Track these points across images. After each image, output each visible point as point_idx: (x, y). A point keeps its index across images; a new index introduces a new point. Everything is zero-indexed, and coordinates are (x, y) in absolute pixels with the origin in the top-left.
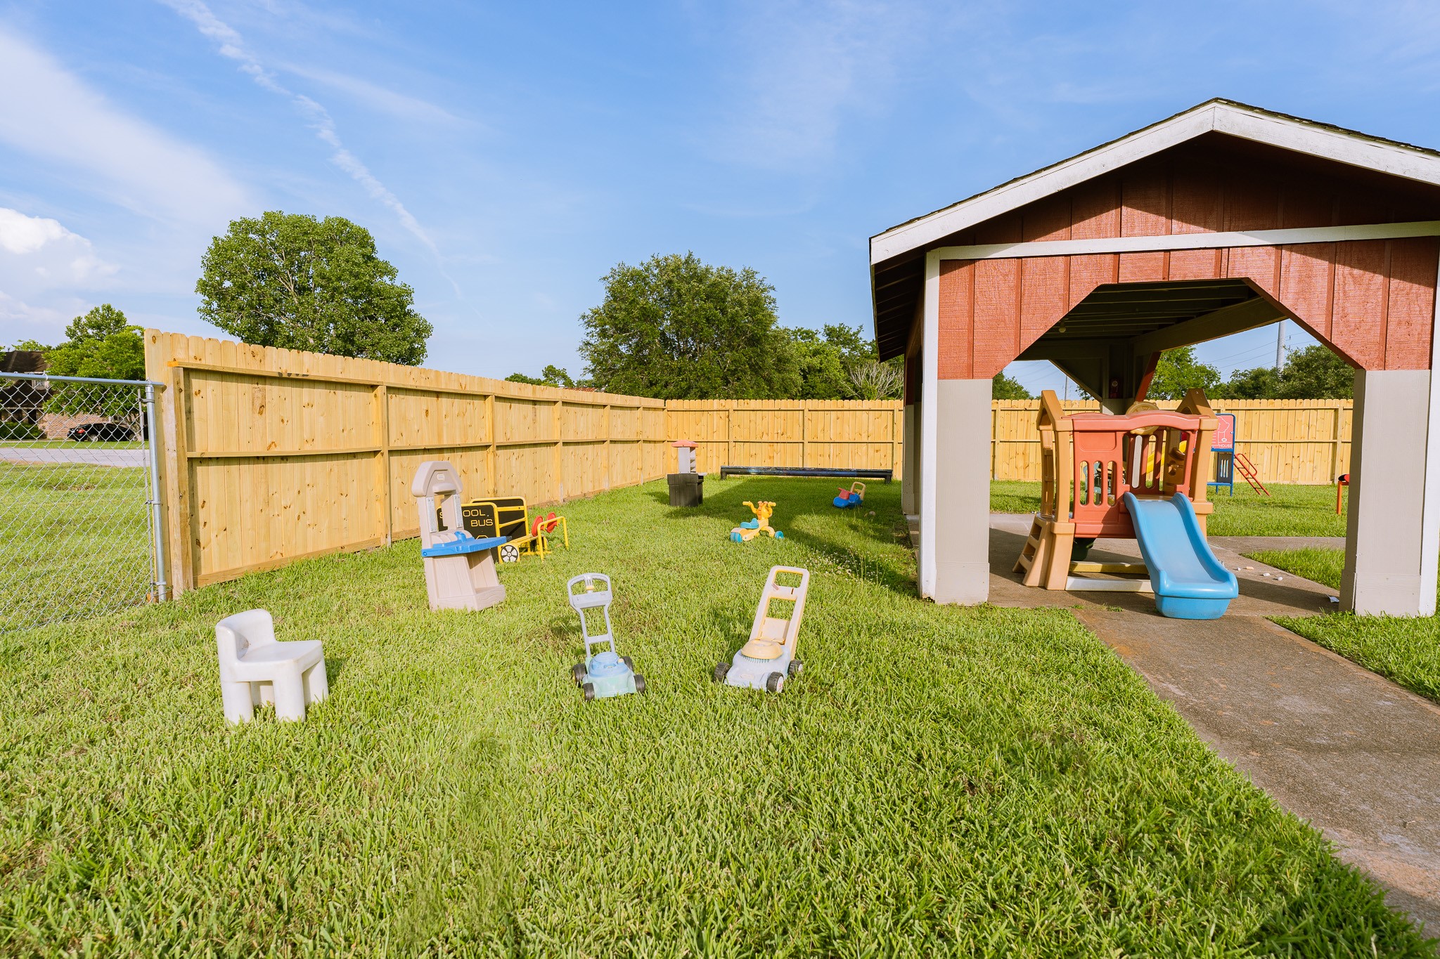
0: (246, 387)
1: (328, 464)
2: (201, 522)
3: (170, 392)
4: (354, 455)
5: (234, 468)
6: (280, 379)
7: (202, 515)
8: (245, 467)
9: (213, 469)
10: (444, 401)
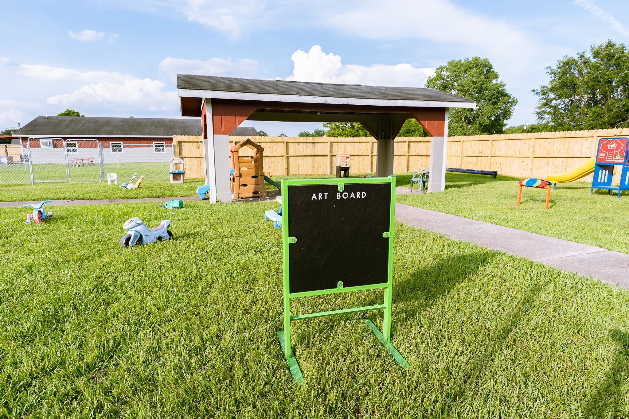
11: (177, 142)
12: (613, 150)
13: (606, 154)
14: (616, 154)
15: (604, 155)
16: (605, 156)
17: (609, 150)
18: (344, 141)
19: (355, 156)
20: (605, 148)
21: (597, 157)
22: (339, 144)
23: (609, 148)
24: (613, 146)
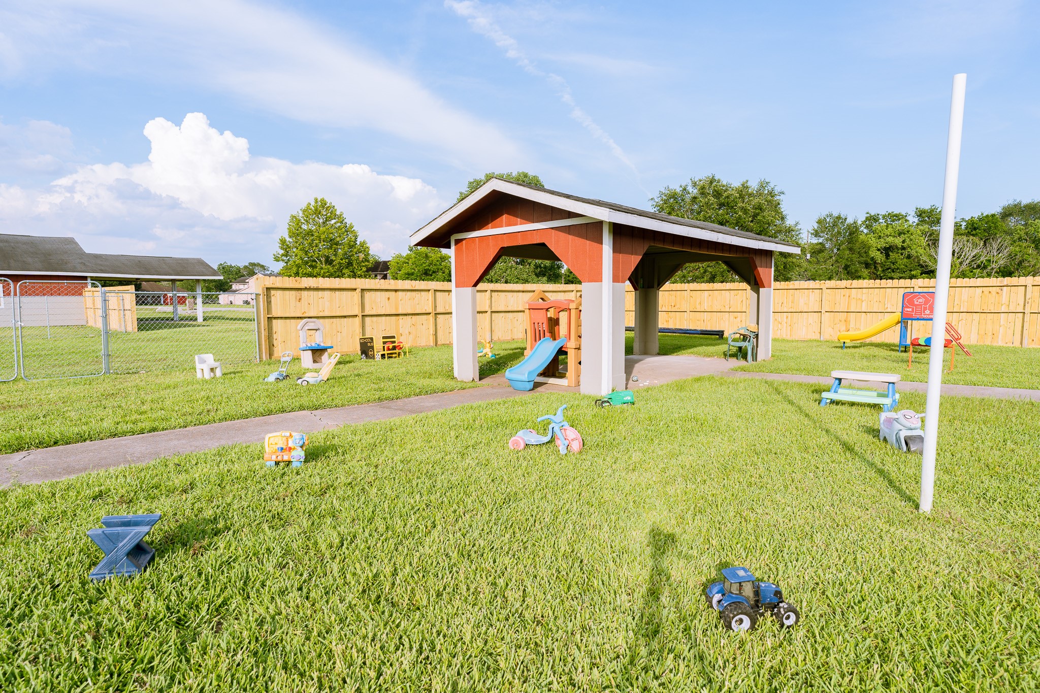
0: (293, 292)
1: (332, 320)
2: (275, 338)
3: (261, 297)
4: (345, 317)
5: (288, 321)
6: (309, 289)
7: (275, 336)
8: (292, 321)
9: (279, 321)
10: (400, 293)
11: (263, 290)
12: (921, 305)
13: (913, 309)
14: (925, 309)
15: (910, 310)
16: (913, 311)
17: (916, 305)
18: (504, 289)
19: (518, 311)
20: (911, 302)
21: (902, 312)
22: (499, 293)
23: (916, 303)
24: (920, 300)
